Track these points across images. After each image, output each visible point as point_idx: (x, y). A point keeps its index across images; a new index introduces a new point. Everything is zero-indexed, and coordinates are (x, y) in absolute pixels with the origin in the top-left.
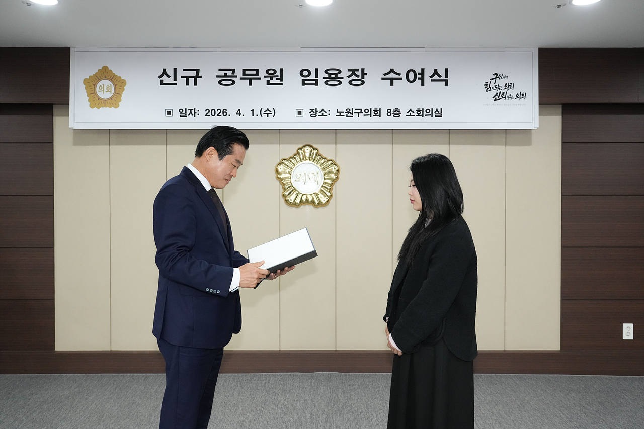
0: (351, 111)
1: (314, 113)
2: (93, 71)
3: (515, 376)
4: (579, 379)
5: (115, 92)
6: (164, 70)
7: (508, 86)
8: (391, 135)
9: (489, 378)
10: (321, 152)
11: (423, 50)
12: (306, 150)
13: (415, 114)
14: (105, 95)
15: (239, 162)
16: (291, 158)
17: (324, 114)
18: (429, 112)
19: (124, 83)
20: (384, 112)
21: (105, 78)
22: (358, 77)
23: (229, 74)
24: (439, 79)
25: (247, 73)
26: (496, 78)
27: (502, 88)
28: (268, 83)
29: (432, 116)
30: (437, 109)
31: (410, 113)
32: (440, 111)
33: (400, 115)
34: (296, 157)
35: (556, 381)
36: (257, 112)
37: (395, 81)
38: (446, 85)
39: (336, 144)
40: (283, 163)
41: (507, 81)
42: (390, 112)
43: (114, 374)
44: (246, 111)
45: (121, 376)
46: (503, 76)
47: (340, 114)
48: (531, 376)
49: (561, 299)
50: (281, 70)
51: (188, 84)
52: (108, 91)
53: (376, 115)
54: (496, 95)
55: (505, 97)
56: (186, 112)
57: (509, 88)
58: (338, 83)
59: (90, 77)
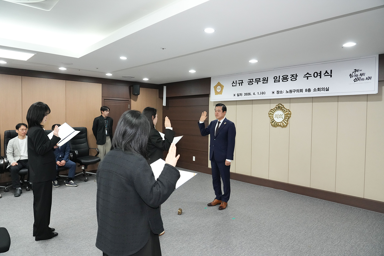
0: (291, 91)
1: (278, 92)
5: (221, 90)
6: (233, 81)
8: (312, 99)
10: (284, 107)
11: (320, 63)
12: (279, 106)
13: (317, 90)
14: (219, 91)
17: (282, 92)
18: (323, 89)
19: (223, 86)
20: (304, 90)
21: (219, 85)
22: (294, 77)
23: (251, 80)
24: (328, 74)
25: (257, 80)
26: (356, 71)
27: (359, 76)
28: (263, 83)
29: (324, 91)
30: (326, 88)
31: (315, 90)
32: (328, 88)
33: (310, 91)
34: (275, 109)
36: (259, 93)
37: (309, 77)
38: (331, 77)
40: (271, 111)
41: (361, 72)
42: (307, 90)
44: (256, 93)
46: (360, 70)
47: (287, 92)
50: (268, 78)
51: (240, 85)
52: (219, 89)
53: (301, 92)
54: (355, 79)
55: (360, 80)
56: (239, 95)
57: (362, 75)
58: (287, 80)
59: (215, 85)
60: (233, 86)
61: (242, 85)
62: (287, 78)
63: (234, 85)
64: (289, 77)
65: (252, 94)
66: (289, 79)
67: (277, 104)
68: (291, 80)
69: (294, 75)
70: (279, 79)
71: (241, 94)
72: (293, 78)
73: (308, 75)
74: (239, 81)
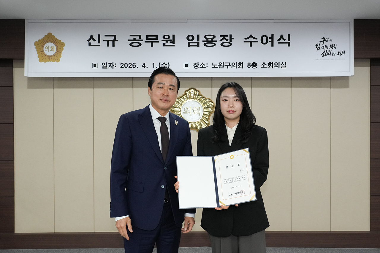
0: (222, 64)
2: (41, 36)
3: (338, 249)
5: (57, 51)
6: (92, 36)
7: (332, 46)
8: (251, 81)
9: (320, 251)
10: (201, 93)
11: (273, 21)
12: (191, 92)
13: (267, 66)
14: (50, 53)
17: (204, 66)
18: (277, 65)
19: (63, 44)
20: (245, 65)
21: (50, 41)
23: (137, 38)
24: (284, 41)
25: (149, 37)
26: (324, 40)
27: (328, 48)
28: (164, 45)
29: (279, 68)
30: (282, 63)
31: (264, 66)
32: (284, 64)
33: (256, 67)
34: (184, 96)
37: (253, 43)
38: (289, 45)
39: (212, 88)
41: (332, 43)
42: (250, 65)
43: (56, 249)
44: (149, 64)
45: (62, 250)
46: (329, 39)
47: (214, 66)
50: (174, 36)
51: (108, 45)
52: (52, 50)
53: (240, 67)
54: (324, 52)
55: (330, 54)
56: (107, 65)
57: (333, 47)
58: (213, 45)
59: (39, 40)
60: (90, 45)
61: (113, 45)
62: (214, 40)
63: (92, 42)
64: (218, 38)
66: (218, 43)
67: (187, 89)
68: (222, 44)
69: (227, 36)
70: (198, 40)
71: (112, 65)
72: (224, 41)
73: (251, 39)
74: (105, 36)
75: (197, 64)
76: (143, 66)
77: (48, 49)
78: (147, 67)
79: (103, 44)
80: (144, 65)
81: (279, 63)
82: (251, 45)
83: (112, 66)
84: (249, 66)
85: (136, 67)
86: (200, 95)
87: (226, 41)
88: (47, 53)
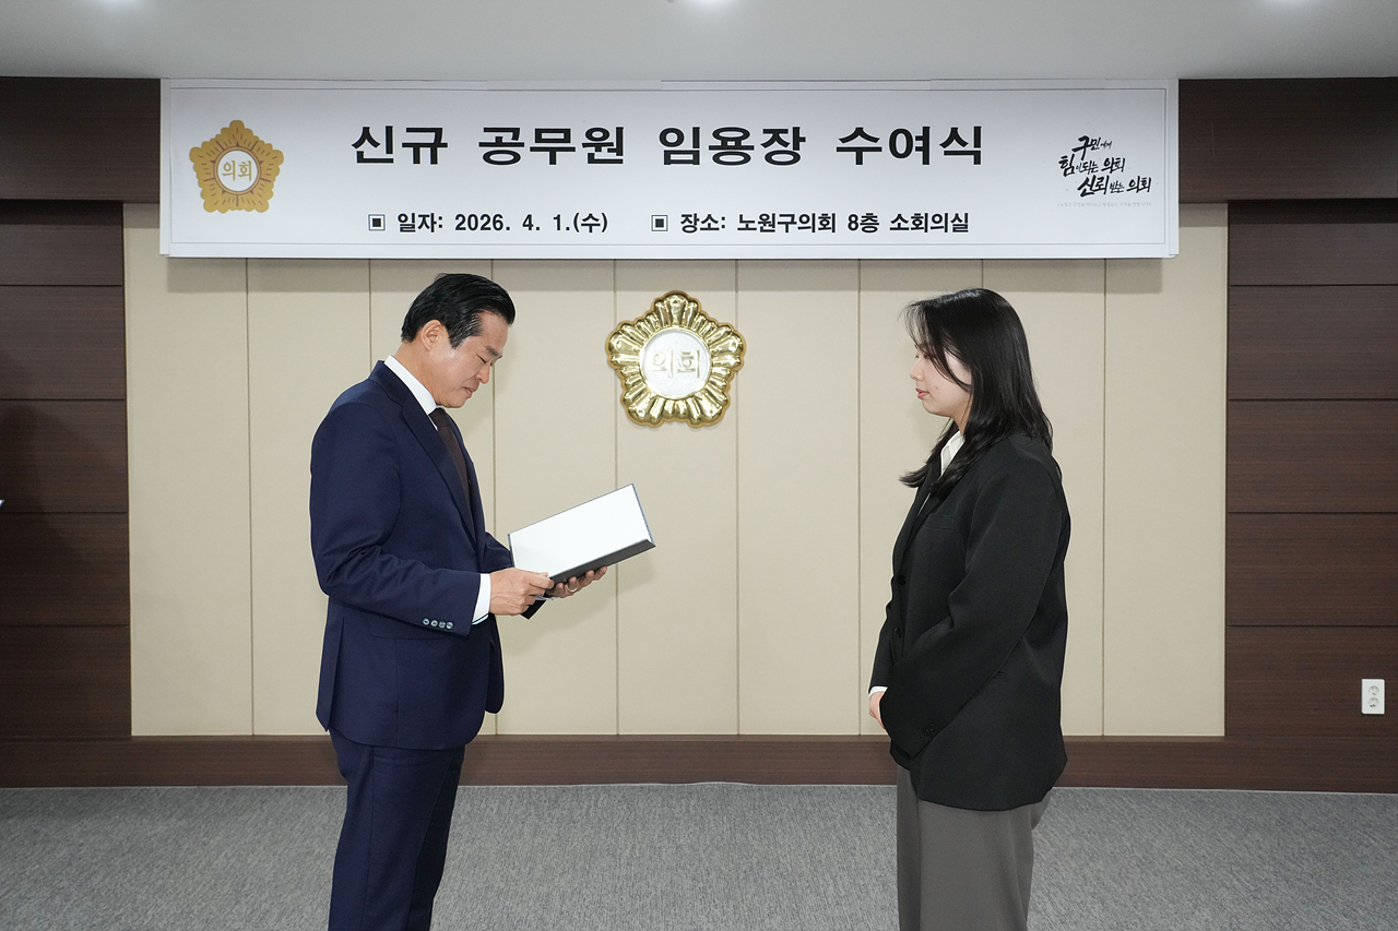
0: (770, 219)
1: (690, 222)
2: (211, 132)
3: (1127, 792)
4: (1267, 800)
5: (260, 178)
6: (366, 130)
7: (1111, 164)
8: (857, 271)
10: (704, 308)
11: (927, 85)
12: (672, 304)
13: (910, 225)
14: (238, 184)
15: (495, 354)
16: (640, 321)
17: (713, 225)
18: (940, 221)
19: (278, 157)
20: (842, 222)
22: (786, 145)
23: (507, 137)
24: (961, 148)
25: (544, 136)
26: (1086, 146)
27: (1100, 169)
28: (591, 159)
29: (946, 231)
30: (957, 215)
31: (899, 224)
32: (963, 218)
33: (876, 229)
34: (651, 318)
35: (1217, 806)
36: (567, 221)
37: (865, 154)
38: (977, 161)
39: (737, 291)
40: (623, 332)
41: (1111, 153)
42: (855, 222)
43: (260, 787)
44: (543, 220)
45: (277, 790)
46: (1102, 142)
47: (746, 225)
48: (1161, 793)
49: (1226, 625)
50: (619, 131)
51: (417, 160)
52: (244, 175)
53: (825, 228)
54: (1086, 183)
55: (1105, 189)
56: (413, 221)
57: (1114, 167)
58: (742, 158)
59: (204, 143)
60: (361, 158)
61: (434, 160)
62: (744, 143)
63: (366, 147)
64: (757, 139)
65: (513, 219)
66: (758, 154)
67: (661, 294)
68: (768, 158)
69: (786, 131)
70: (696, 143)
71: (430, 222)
72: (776, 146)
73: (859, 142)
74: (409, 130)
75: (692, 219)
76: (524, 225)
77: (231, 171)
78: (538, 229)
79: (403, 155)
80: (527, 223)
81: (946, 215)
82: (859, 161)
83: (429, 225)
84: (853, 226)
85: (504, 228)
86: (701, 314)
87: (784, 149)
88: (227, 182)
